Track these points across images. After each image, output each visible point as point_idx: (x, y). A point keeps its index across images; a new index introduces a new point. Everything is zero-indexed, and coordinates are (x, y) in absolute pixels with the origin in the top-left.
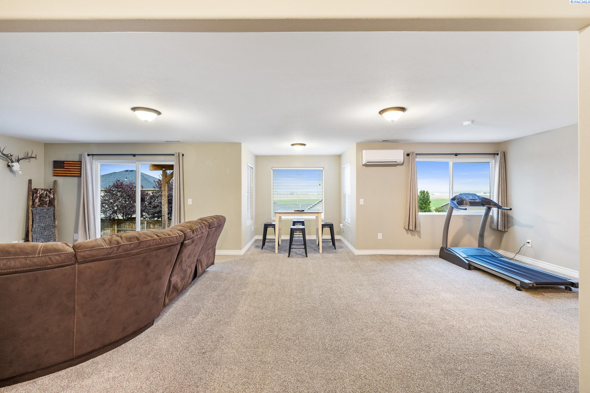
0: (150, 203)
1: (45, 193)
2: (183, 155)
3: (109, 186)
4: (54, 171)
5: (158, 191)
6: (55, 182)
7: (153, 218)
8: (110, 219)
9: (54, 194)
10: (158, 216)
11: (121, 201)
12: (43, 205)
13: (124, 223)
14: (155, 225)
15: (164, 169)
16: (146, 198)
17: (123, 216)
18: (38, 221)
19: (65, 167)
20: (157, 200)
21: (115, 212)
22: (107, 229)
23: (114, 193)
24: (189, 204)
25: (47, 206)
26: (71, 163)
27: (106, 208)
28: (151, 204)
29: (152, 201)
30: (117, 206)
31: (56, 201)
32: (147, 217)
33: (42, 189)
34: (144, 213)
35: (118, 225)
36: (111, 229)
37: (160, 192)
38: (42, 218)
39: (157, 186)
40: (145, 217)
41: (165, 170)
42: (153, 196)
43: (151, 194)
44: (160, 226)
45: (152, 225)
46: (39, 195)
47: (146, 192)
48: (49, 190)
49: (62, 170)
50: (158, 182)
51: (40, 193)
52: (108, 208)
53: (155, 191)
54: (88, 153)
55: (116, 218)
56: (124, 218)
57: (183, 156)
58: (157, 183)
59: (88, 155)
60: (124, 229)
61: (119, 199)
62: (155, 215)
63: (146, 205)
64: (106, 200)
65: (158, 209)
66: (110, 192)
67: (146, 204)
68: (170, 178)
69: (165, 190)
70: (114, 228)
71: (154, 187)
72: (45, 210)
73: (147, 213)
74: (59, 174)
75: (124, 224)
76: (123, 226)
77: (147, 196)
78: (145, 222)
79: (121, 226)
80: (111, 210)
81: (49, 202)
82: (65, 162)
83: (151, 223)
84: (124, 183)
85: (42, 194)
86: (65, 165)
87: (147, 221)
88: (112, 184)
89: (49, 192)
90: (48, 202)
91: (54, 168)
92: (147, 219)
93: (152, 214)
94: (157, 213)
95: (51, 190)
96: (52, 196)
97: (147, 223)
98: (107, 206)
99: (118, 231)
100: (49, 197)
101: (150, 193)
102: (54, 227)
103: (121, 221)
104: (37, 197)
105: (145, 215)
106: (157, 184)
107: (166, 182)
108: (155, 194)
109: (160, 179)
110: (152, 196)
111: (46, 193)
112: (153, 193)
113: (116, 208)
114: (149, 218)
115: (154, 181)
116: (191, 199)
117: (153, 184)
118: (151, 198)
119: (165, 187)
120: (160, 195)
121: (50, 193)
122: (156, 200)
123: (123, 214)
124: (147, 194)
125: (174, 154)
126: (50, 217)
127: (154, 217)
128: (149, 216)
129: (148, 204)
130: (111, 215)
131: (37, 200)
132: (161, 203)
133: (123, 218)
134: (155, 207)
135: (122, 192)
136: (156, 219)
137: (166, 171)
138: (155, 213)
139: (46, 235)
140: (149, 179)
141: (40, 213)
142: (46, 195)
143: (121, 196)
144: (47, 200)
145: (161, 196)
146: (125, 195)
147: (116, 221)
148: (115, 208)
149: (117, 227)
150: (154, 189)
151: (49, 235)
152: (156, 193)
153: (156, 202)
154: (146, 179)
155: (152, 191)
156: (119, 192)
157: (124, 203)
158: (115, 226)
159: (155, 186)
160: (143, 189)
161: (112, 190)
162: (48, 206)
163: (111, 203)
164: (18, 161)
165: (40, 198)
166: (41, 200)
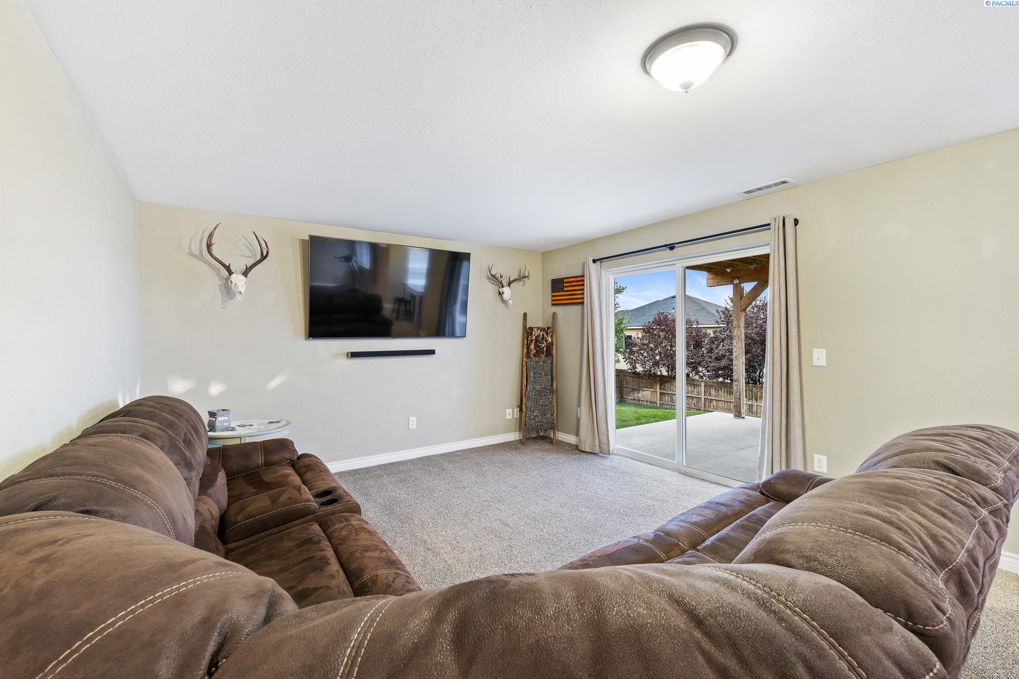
0: (711, 351)
1: (541, 334)
2: (796, 222)
3: (649, 322)
4: (553, 296)
5: (724, 329)
6: (554, 314)
7: (716, 378)
8: (650, 375)
9: (552, 336)
10: (724, 375)
11: (665, 346)
12: (539, 354)
13: (670, 382)
14: (718, 390)
15: (736, 281)
16: (704, 342)
17: (668, 371)
18: (532, 380)
19: (565, 289)
20: (723, 346)
21: (656, 364)
22: (646, 389)
23: (655, 332)
24: (816, 362)
25: (544, 356)
26: (572, 280)
27: (645, 357)
28: (712, 353)
29: (714, 346)
30: (660, 353)
31: (554, 347)
32: (705, 375)
33: (538, 328)
34: (701, 368)
35: (661, 386)
36: (651, 390)
37: (728, 331)
38: (538, 375)
39: (723, 319)
40: (701, 374)
41: (740, 283)
42: (716, 338)
43: (712, 335)
44: (727, 393)
45: (714, 390)
46: (534, 337)
47: (704, 331)
48: (546, 330)
49: (561, 293)
50: (724, 313)
51: (536, 334)
52: (647, 357)
53: (718, 330)
54: (593, 258)
55: (659, 373)
56: (670, 373)
57: (796, 225)
58: (721, 314)
59: (594, 261)
60: (670, 392)
61: (662, 343)
62: (720, 372)
63: (703, 354)
64: (644, 345)
65: (724, 363)
66: (650, 332)
67: (703, 352)
68: (750, 300)
69: (739, 327)
70: (656, 389)
71: (717, 322)
72: (541, 363)
73: (706, 368)
74: (558, 302)
75: (669, 384)
76: (668, 387)
77: (704, 337)
78: (703, 384)
79: (665, 386)
80: (651, 360)
81: (546, 350)
82: (565, 280)
83: (711, 386)
84: (669, 316)
85: (537, 336)
86: (565, 285)
87: (706, 382)
88: (651, 319)
89: (546, 332)
90: (545, 348)
91: (552, 293)
92: (705, 378)
93: (714, 370)
94: (722, 369)
95: (548, 328)
96: (550, 340)
97: (705, 386)
98: (645, 354)
99: (662, 394)
100: (546, 341)
101: (711, 332)
102: (552, 392)
103: (665, 379)
104: (532, 341)
105: (702, 371)
106: (723, 316)
107: (742, 308)
108: (718, 334)
109: (728, 307)
110: (714, 337)
111: (543, 334)
112: (714, 332)
113: (658, 358)
114: (709, 377)
115: (717, 311)
116: (824, 350)
117: (715, 316)
118: (712, 341)
119: (738, 320)
120: (727, 335)
121: (547, 334)
122: (720, 344)
123: (668, 368)
124: (706, 334)
125: (769, 225)
126: (547, 375)
127: (718, 376)
128: (709, 373)
129: (708, 353)
130: (651, 367)
131: (532, 347)
132: (731, 351)
133: (668, 374)
134: (718, 359)
135: (666, 331)
136: (721, 379)
137: (742, 285)
138: (720, 369)
139: (542, 405)
140: (709, 309)
141: (535, 368)
142: (543, 338)
143: (665, 338)
144: (543, 345)
145: (731, 338)
146: (670, 336)
147: (658, 379)
148: (656, 358)
149: (660, 389)
150: (717, 326)
151: (545, 406)
152: (720, 331)
153: (721, 350)
154: (703, 308)
155: (714, 330)
156: (661, 331)
157: (669, 349)
158: (656, 386)
159: (719, 321)
160: (699, 326)
161: (653, 329)
162: (546, 356)
163: (652, 349)
164: (509, 284)
165: (536, 342)
166: (536, 346)
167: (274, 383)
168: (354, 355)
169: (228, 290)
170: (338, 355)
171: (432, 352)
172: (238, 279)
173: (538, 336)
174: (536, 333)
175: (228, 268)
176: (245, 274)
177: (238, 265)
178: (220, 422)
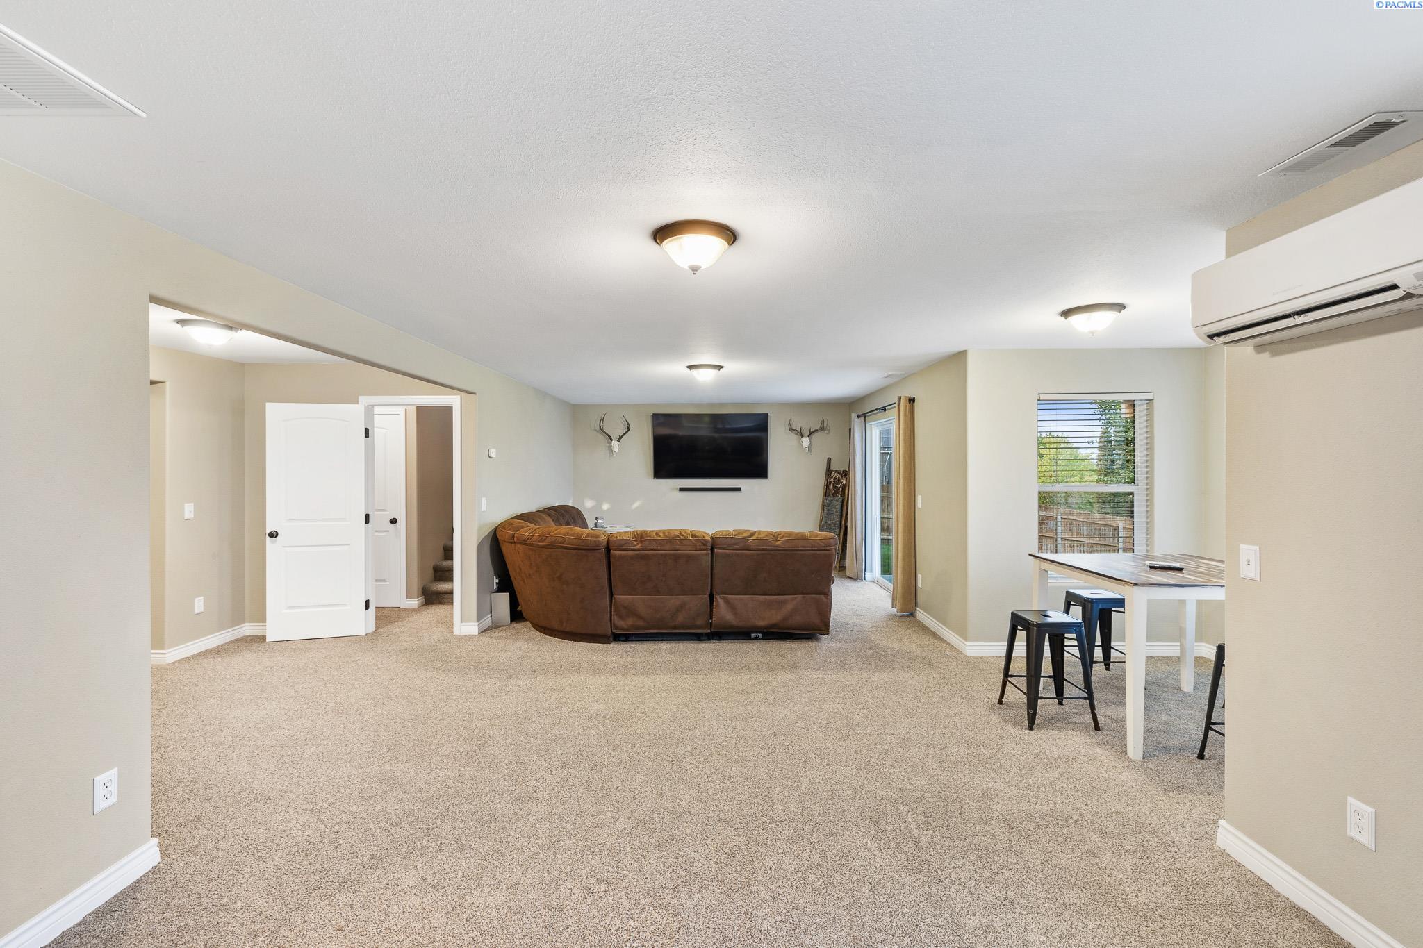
6: (850, 461)
9: (846, 479)
12: (836, 494)
18: (826, 516)
25: (840, 496)
31: (848, 488)
33: (836, 471)
38: (831, 512)
46: (832, 479)
48: (842, 472)
72: (835, 502)
89: (841, 474)
90: (841, 489)
96: (844, 482)
100: (842, 483)
102: (840, 526)
104: (831, 482)
111: (839, 476)
121: (842, 476)
126: (838, 512)
131: (831, 487)
141: (829, 505)
142: (839, 480)
144: (839, 486)
164: (810, 434)
165: (833, 484)
166: (834, 487)
167: (636, 505)
168: (682, 489)
169: (611, 450)
170: (673, 489)
171: (739, 489)
172: (615, 444)
173: (835, 478)
174: (834, 475)
175: (610, 437)
176: (619, 441)
177: (615, 435)
178: (600, 523)
